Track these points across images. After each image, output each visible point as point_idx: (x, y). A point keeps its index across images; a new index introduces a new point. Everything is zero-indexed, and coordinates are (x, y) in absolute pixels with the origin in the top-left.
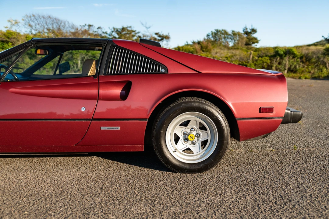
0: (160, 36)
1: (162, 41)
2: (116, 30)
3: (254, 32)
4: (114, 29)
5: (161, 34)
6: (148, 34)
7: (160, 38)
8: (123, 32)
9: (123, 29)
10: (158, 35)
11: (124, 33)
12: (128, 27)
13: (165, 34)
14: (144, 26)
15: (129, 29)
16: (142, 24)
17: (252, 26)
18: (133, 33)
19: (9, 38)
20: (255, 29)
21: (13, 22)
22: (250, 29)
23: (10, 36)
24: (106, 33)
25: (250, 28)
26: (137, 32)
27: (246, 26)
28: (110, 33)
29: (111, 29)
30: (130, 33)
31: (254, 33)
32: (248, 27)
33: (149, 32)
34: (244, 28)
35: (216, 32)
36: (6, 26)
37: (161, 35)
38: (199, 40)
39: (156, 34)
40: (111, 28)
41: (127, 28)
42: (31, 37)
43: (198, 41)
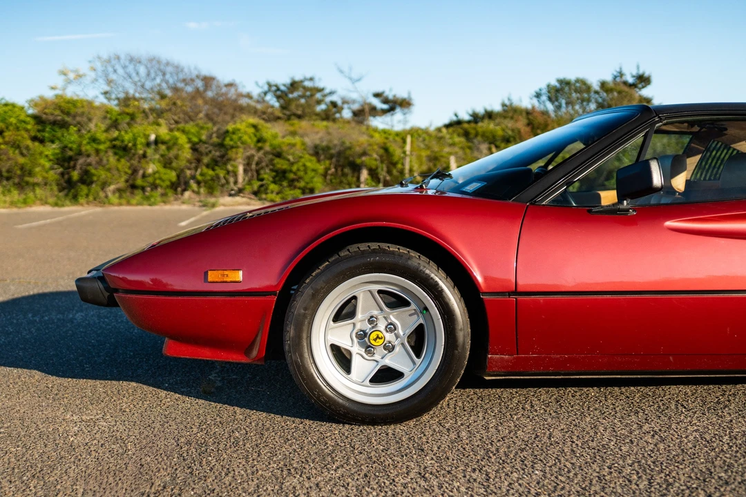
0: (386, 101)
1: (392, 112)
2: (274, 88)
3: (643, 84)
4: (270, 85)
5: (390, 95)
6: (354, 96)
7: (385, 107)
8: (292, 93)
9: (294, 85)
10: (382, 98)
11: (295, 94)
12: (306, 79)
13: (401, 94)
14: (346, 76)
15: (307, 84)
16: (341, 72)
17: (638, 67)
18: (318, 96)
19: (68, 114)
20: (646, 75)
21: (72, 76)
22: (633, 76)
23: (73, 111)
24: (249, 96)
25: (631, 74)
26: (327, 91)
27: (621, 69)
28: (259, 95)
29: (262, 87)
30: (312, 95)
31: (643, 87)
32: (625, 71)
33: (357, 92)
34: (615, 73)
35: (558, 85)
36: (53, 85)
37: (391, 97)
38: (489, 109)
39: (377, 95)
40: (260, 84)
41: (302, 82)
42: (115, 111)
43: (486, 111)
